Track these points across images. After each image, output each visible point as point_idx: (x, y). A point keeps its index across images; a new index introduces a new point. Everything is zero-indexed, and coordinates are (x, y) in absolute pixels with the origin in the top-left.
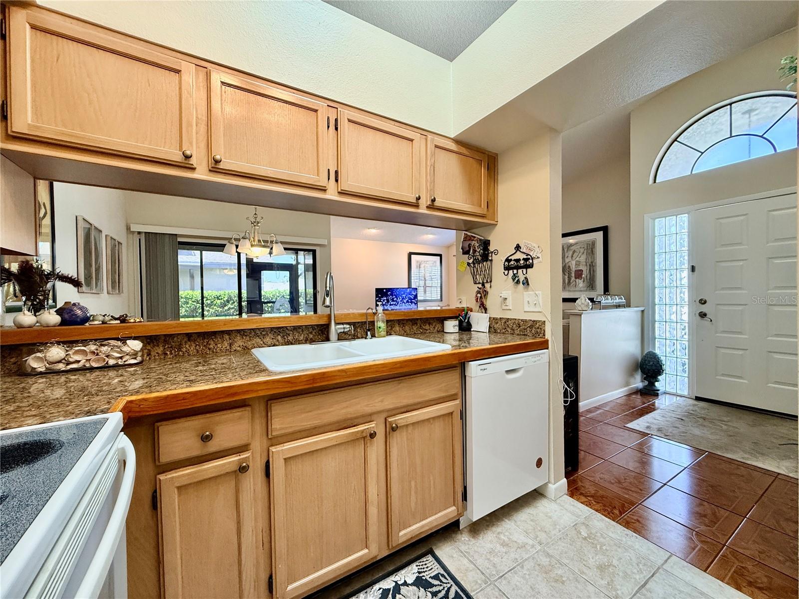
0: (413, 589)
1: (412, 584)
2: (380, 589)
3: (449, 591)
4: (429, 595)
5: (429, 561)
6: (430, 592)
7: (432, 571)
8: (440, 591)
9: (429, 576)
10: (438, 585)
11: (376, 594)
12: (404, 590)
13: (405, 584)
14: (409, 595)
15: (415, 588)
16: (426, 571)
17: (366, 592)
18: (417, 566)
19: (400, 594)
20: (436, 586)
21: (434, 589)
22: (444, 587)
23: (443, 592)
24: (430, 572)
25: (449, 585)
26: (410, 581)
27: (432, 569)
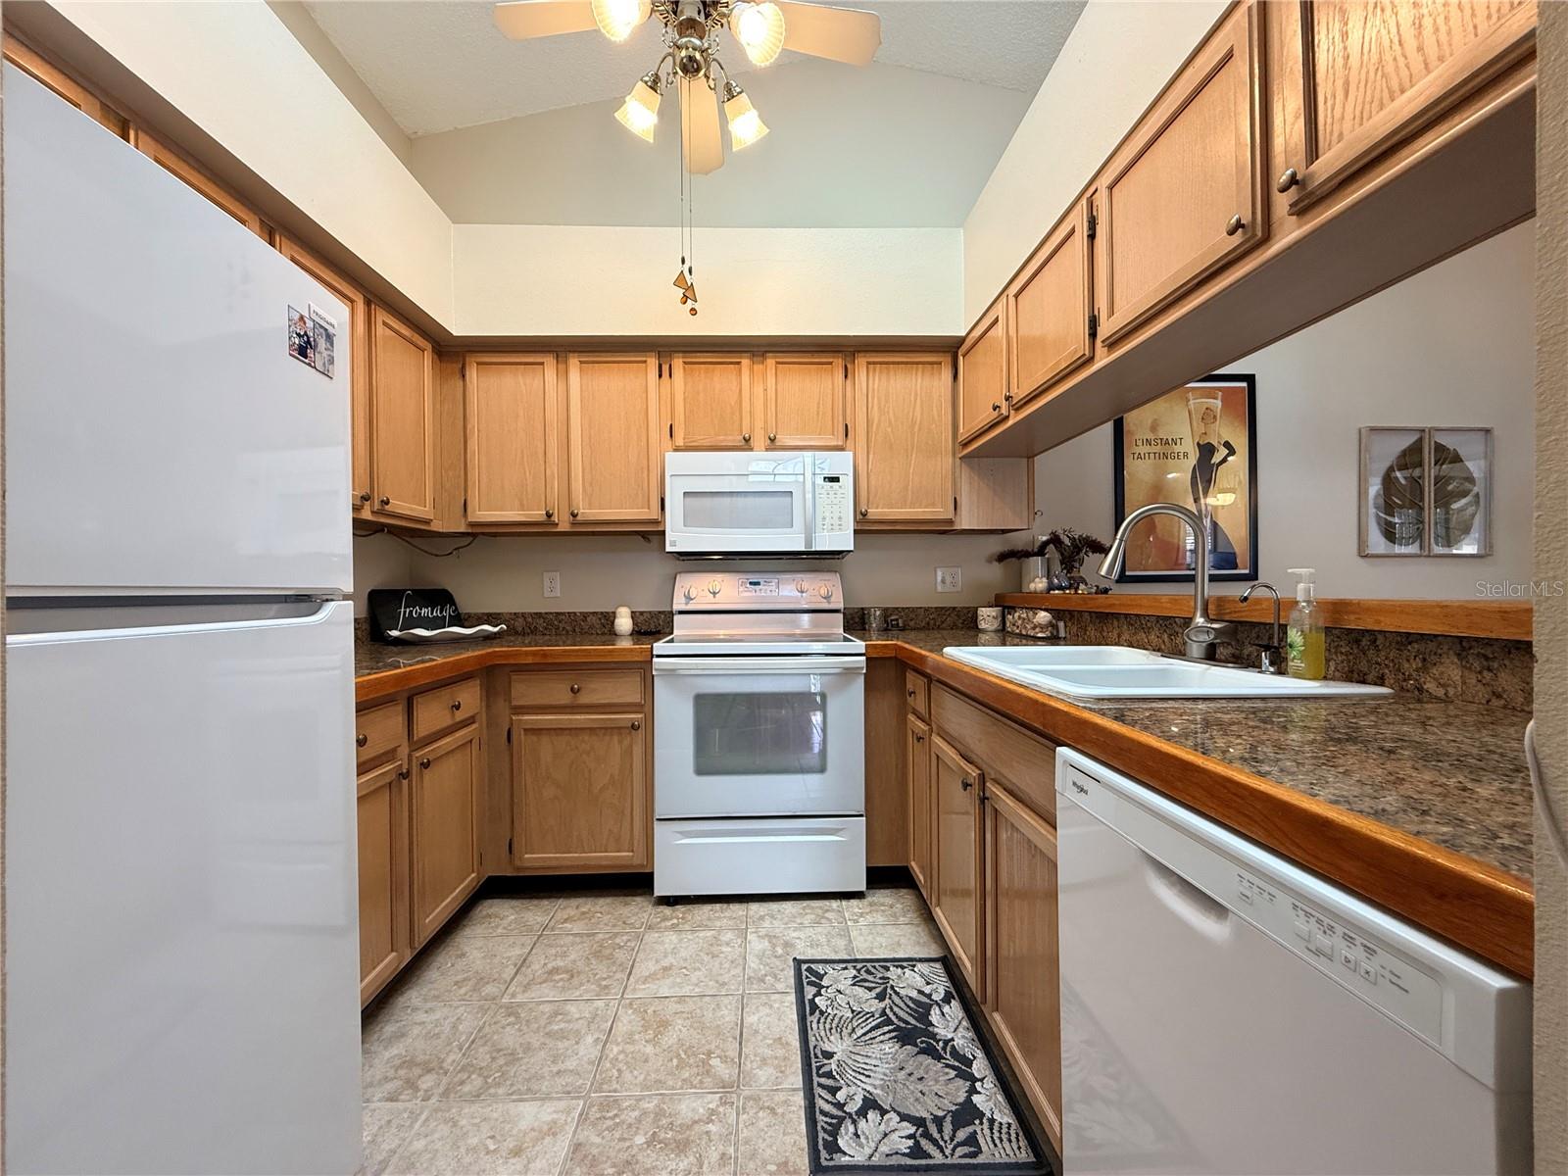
0: (959, 1096)
1: (969, 1100)
2: (975, 1058)
3: (935, 1145)
4: (940, 1113)
5: (1017, 1152)
6: (945, 1117)
7: (990, 1143)
8: (940, 1131)
9: (979, 1132)
10: (954, 1135)
11: (966, 1050)
12: (964, 1085)
13: (973, 1091)
14: (950, 1086)
15: (961, 1100)
16: (992, 1133)
17: (973, 1040)
18: (1009, 1125)
19: (956, 1076)
20: (954, 1131)
21: (948, 1127)
22: (946, 1142)
23: (936, 1135)
24: (989, 1139)
25: (948, 1152)
26: (976, 1098)
27: (996, 1145)
